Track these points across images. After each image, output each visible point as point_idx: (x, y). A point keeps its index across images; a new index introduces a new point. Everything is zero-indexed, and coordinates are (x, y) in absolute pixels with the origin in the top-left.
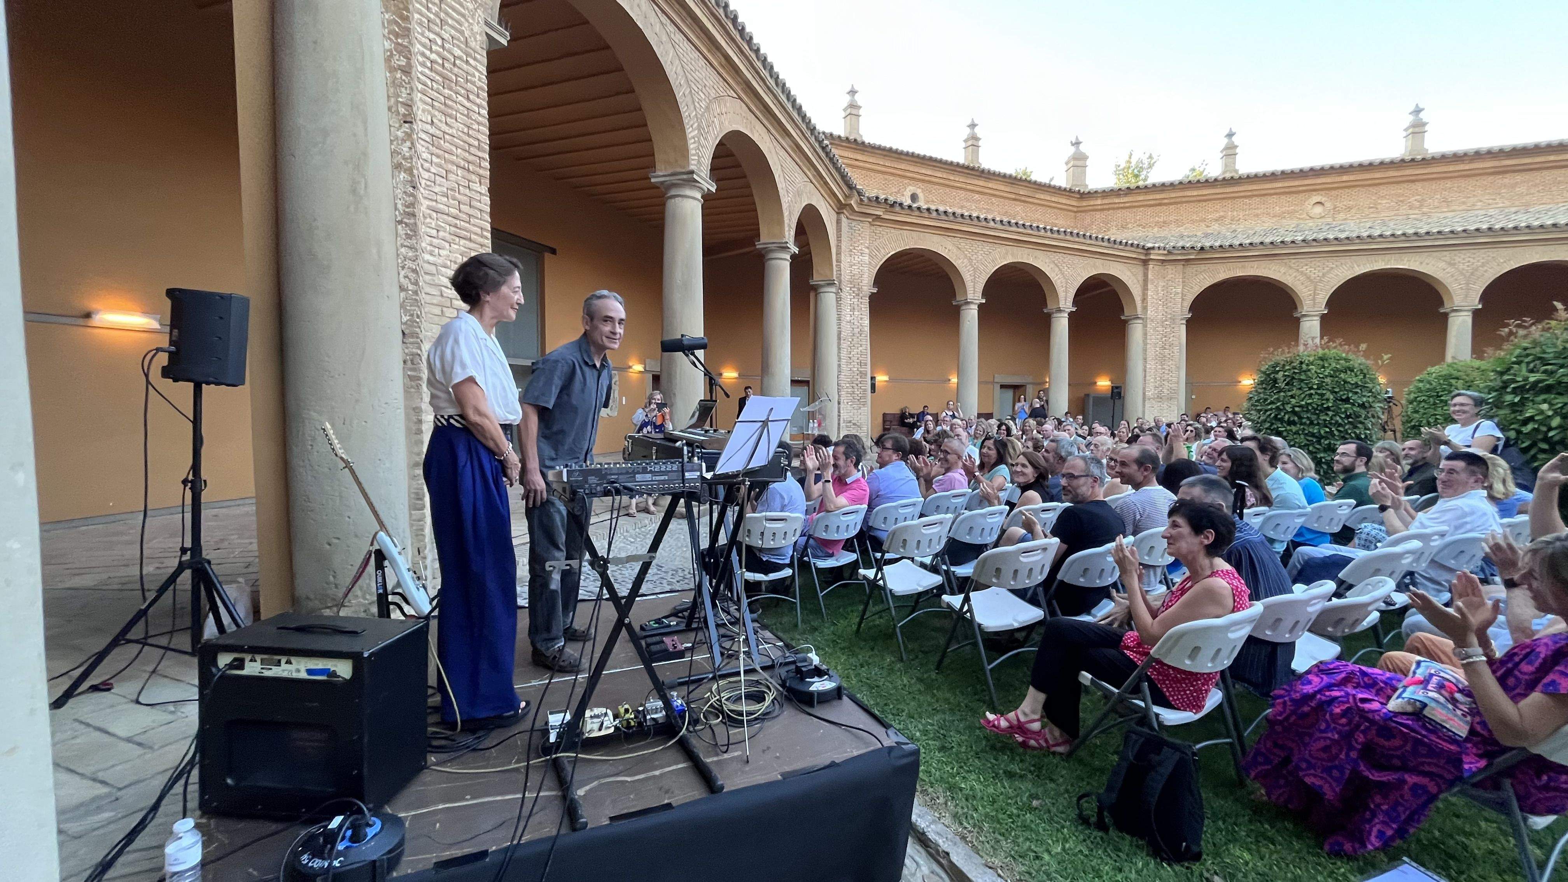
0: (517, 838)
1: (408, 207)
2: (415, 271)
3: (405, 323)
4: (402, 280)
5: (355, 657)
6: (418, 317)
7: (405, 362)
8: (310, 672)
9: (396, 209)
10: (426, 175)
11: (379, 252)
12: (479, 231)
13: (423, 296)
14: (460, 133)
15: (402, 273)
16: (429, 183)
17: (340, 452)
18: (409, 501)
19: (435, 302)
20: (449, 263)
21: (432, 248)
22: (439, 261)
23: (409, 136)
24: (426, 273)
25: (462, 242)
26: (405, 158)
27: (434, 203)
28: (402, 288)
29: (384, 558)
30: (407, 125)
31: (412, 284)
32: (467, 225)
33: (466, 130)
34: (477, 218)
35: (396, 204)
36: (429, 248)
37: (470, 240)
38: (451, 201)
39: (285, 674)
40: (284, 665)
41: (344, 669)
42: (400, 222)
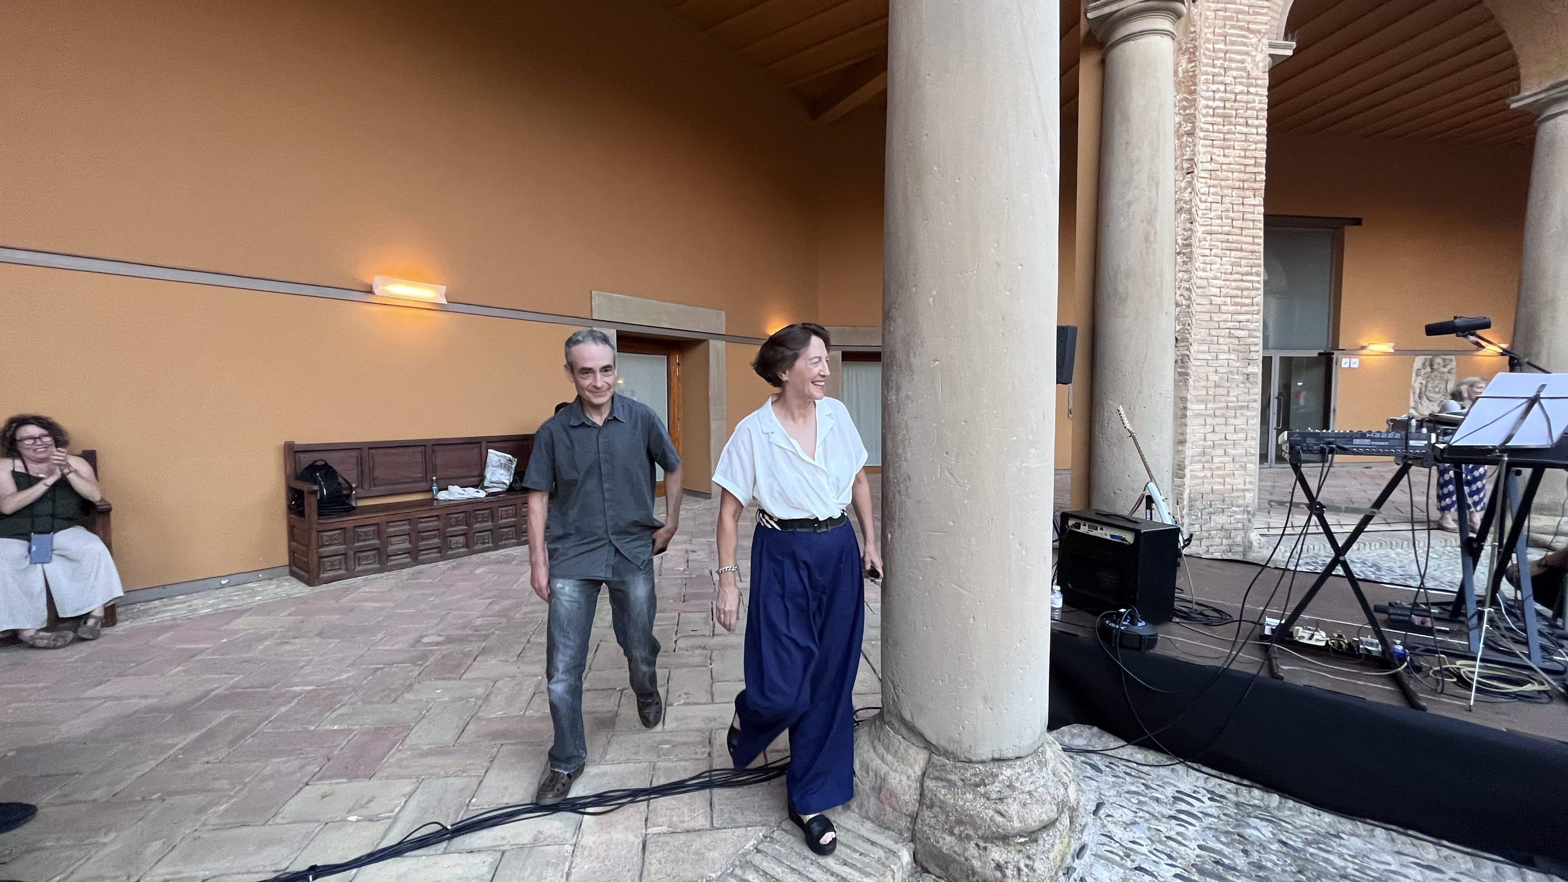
0: (1227, 664)
1: (1185, 240)
2: (1189, 289)
3: (1179, 331)
4: (1178, 298)
5: (1137, 533)
6: (1189, 325)
7: (1176, 362)
8: (1112, 536)
9: (1177, 243)
10: (1203, 206)
11: (1161, 282)
12: (1250, 239)
13: (1195, 308)
14: (1237, 159)
15: (1178, 293)
16: (1205, 212)
17: (1128, 426)
18: (1173, 471)
19: (1204, 310)
20: (1219, 274)
21: (1205, 265)
22: (1211, 274)
23: (1190, 183)
24: (1198, 287)
25: (1233, 253)
26: (1185, 202)
27: (1209, 228)
28: (1177, 305)
29: (1153, 502)
30: (1189, 176)
31: (1186, 300)
32: (1240, 237)
33: (1243, 154)
34: (1249, 229)
35: (1176, 240)
36: (1202, 266)
37: (1241, 250)
38: (1224, 221)
39: (1099, 535)
40: (1099, 531)
41: (1130, 538)
42: (1179, 253)
